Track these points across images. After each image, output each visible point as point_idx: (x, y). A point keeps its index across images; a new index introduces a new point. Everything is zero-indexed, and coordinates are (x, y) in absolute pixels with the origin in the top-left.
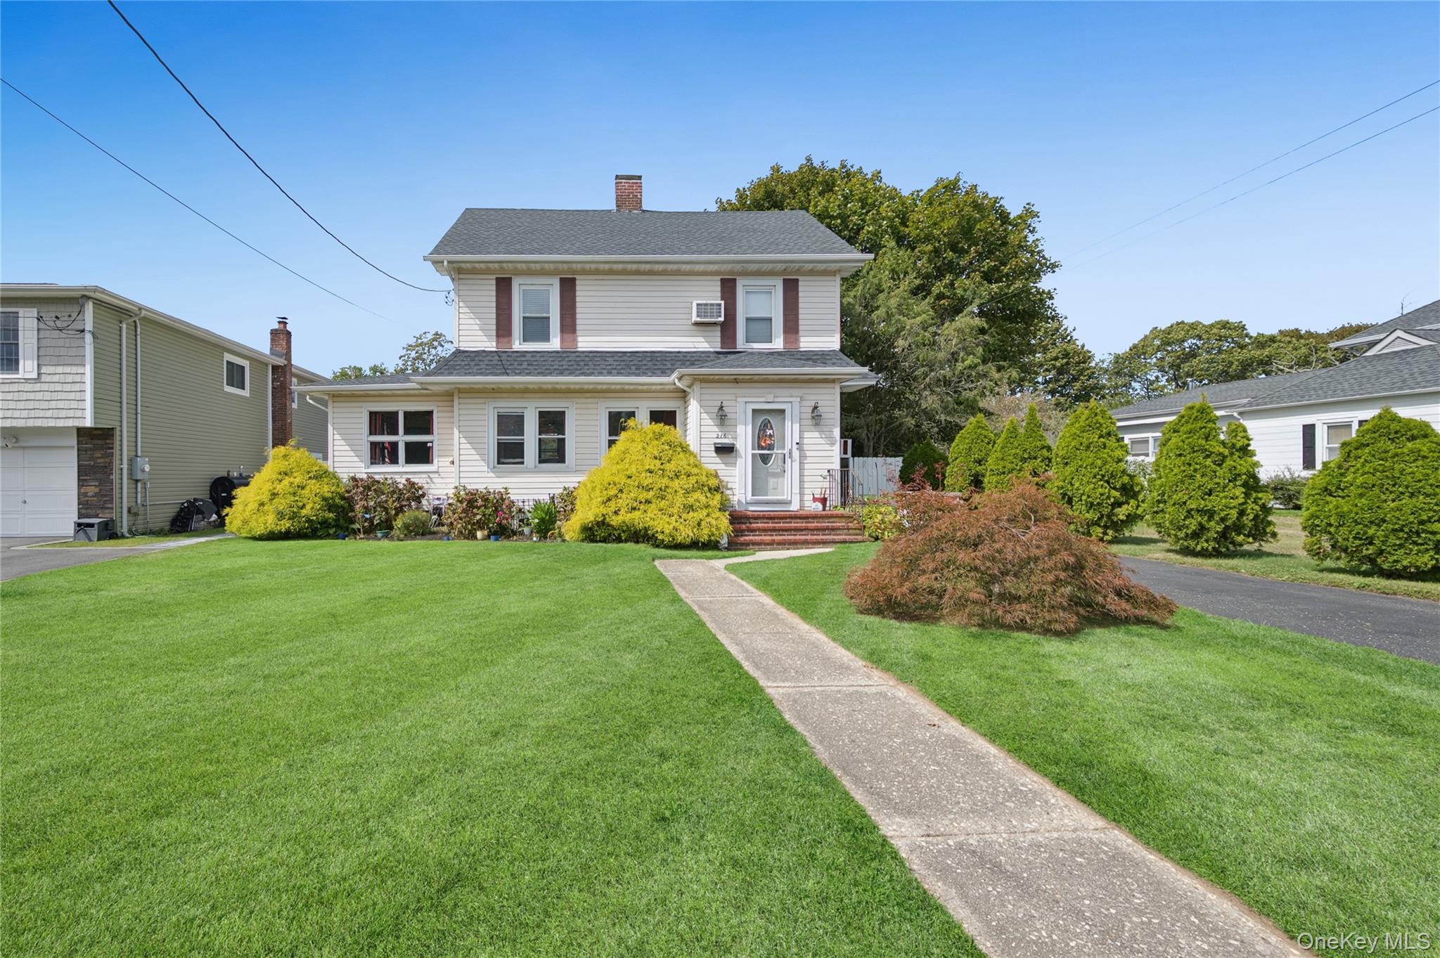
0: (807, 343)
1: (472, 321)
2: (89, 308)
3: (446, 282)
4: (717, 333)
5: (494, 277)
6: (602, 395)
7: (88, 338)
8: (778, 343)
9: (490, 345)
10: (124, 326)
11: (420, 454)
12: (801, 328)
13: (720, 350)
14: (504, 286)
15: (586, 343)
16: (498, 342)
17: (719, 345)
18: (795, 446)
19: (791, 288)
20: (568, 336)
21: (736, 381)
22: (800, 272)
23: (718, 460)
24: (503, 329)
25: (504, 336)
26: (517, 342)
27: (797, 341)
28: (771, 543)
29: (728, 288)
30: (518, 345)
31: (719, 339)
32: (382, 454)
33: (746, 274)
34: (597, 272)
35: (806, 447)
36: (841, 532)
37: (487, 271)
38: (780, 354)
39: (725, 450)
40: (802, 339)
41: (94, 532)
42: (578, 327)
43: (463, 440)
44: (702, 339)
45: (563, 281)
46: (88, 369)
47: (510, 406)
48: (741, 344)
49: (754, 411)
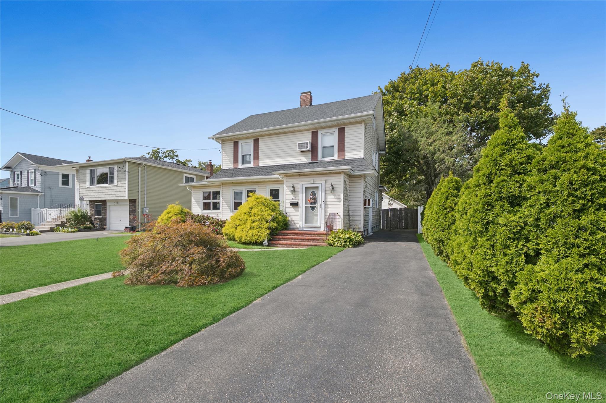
0: (349, 155)
1: (226, 158)
2: (127, 163)
3: (220, 146)
4: (310, 155)
5: (233, 141)
6: (267, 183)
7: (127, 173)
8: (336, 157)
9: (231, 166)
10: (140, 169)
11: (216, 206)
12: (346, 149)
13: (311, 162)
14: (236, 144)
15: (262, 163)
16: (234, 165)
17: (311, 160)
18: (323, 203)
19: (341, 132)
20: (256, 161)
21: (299, 175)
22: (345, 124)
23: (292, 209)
24: (236, 161)
25: (236, 163)
26: (240, 165)
27: (344, 155)
28: (286, 244)
29: (315, 134)
30: (240, 166)
31: (311, 157)
32: (206, 206)
33: (322, 128)
34: (266, 135)
35: (328, 203)
36: (320, 241)
37: (231, 140)
38: (335, 161)
39: (295, 205)
40: (346, 154)
41: (128, 230)
42: (259, 157)
43: (223, 201)
44: (304, 158)
45: (254, 140)
46: (126, 182)
47: (238, 188)
48: (320, 158)
49: (306, 188)
